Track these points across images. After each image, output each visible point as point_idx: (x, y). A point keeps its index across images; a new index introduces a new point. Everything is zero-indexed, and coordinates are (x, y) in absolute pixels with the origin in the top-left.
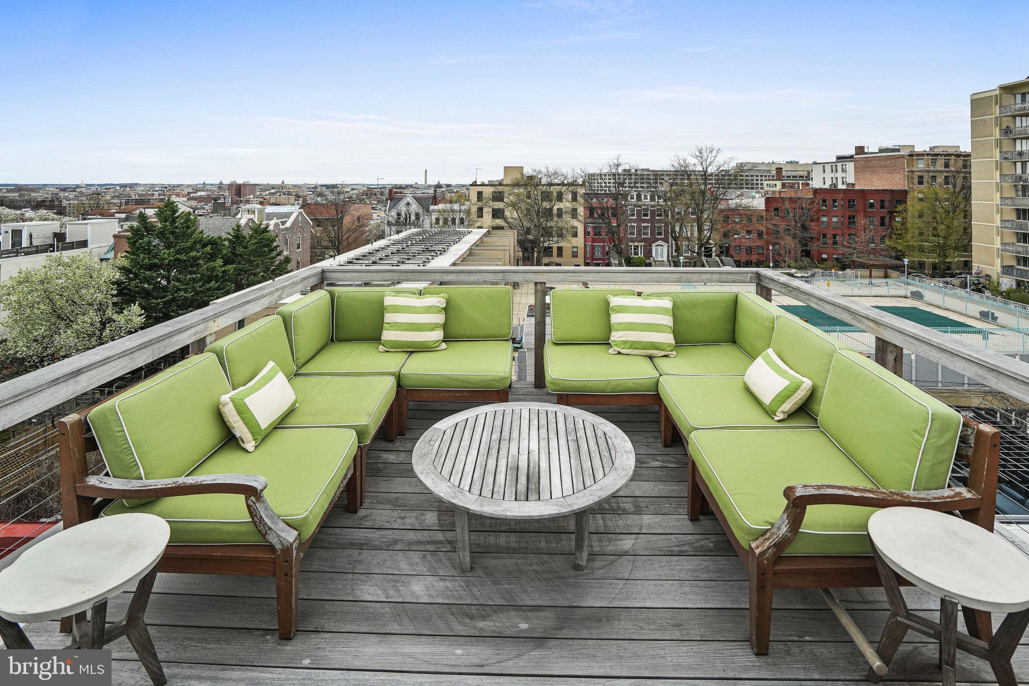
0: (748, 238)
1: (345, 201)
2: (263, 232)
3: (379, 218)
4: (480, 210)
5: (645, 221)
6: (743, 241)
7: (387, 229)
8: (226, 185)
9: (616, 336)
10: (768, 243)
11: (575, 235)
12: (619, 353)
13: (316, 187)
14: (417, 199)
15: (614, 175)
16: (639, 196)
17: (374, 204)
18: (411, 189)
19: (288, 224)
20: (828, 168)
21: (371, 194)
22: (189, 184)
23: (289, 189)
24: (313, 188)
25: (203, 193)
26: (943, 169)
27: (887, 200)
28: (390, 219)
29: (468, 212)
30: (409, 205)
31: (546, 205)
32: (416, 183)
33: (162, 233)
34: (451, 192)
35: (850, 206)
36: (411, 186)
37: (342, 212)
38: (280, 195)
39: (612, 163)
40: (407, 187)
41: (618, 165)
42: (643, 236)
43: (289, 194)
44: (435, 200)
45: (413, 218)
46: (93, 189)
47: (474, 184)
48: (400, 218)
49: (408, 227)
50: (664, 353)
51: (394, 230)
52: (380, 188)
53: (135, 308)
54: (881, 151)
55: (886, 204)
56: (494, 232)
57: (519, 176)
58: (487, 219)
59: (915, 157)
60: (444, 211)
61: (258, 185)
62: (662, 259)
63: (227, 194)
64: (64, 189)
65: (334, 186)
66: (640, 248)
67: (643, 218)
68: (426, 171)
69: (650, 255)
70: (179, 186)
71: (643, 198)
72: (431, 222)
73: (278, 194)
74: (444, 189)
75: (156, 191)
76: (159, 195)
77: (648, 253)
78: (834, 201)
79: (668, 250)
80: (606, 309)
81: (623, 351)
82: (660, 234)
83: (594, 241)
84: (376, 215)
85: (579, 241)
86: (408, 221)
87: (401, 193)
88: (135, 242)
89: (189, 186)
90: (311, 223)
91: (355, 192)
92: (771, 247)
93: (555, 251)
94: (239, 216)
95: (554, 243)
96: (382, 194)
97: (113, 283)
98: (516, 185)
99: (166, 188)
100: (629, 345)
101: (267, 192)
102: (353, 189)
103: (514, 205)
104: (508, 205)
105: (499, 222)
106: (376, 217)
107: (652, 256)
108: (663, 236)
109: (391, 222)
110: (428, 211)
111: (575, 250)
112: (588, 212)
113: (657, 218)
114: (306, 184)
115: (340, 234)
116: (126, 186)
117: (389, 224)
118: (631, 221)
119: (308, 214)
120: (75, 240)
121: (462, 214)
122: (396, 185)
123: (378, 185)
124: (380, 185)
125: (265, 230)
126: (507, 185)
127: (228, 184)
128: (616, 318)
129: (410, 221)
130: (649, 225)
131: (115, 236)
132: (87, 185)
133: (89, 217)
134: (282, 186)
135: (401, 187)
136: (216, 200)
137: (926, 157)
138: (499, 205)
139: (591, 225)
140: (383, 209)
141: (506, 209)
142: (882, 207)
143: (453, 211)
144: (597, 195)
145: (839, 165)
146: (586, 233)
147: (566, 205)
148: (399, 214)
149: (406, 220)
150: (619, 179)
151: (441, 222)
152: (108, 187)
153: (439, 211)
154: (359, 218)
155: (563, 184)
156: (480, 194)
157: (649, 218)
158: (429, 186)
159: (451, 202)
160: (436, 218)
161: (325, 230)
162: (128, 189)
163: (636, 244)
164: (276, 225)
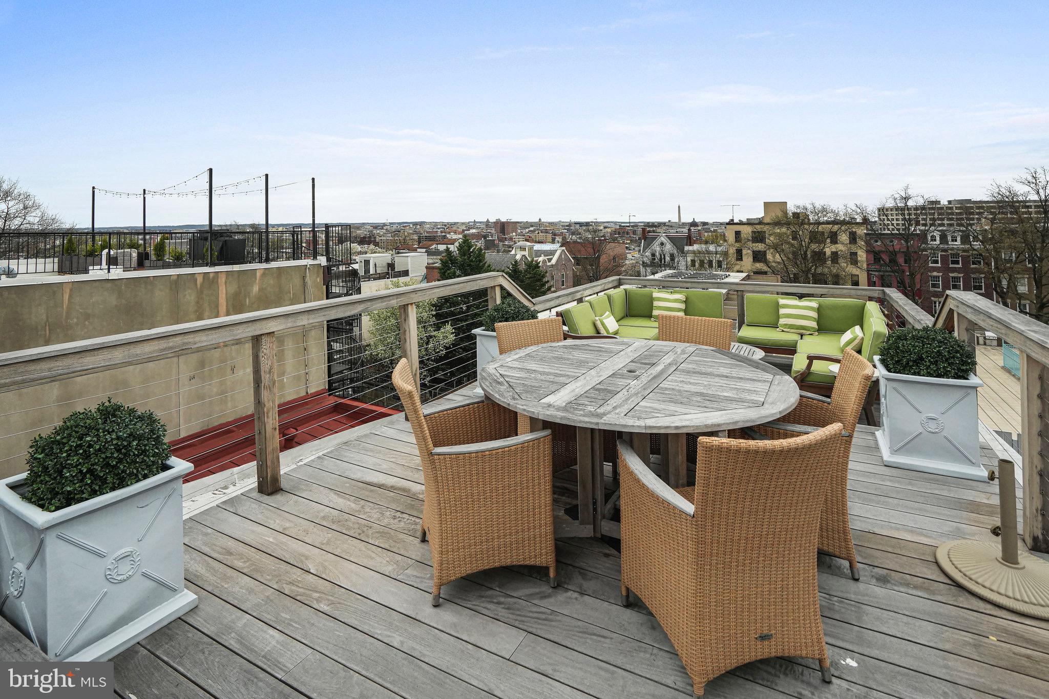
1: (601, 240)
2: (535, 268)
3: (633, 258)
4: (739, 252)
5: (954, 270)
7: (642, 269)
8: (492, 223)
9: (782, 321)
12: (783, 331)
13: (570, 225)
14: (671, 239)
15: (902, 209)
16: (943, 238)
17: (627, 243)
18: (665, 228)
19: (554, 262)
21: (624, 232)
22: (462, 222)
23: (547, 226)
24: (567, 226)
25: (474, 231)
28: (645, 259)
29: (725, 254)
30: (663, 245)
31: (815, 247)
32: (669, 221)
33: (462, 265)
34: (708, 231)
36: (664, 224)
37: (598, 251)
38: (538, 233)
39: (897, 196)
40: (660, 225)
41: (906, 199)
43: (546, 232)
44: (690, 240)
45: (668, 259)
46: (395, 227)
47: (731, 223)
48: (654, 259)
49: (663, 268)
50: (809, 332)
51: (649, 271)
52: (632, 226)
53: (448, 327)
56: (754, 277)
57: (780, 214)
58: (748, 261)
60: (699, 252)
61: (518, 222)
63: (493, 231)
64: (376, 226)
65: (587, 224)
67: (951, 266)
68: (679, 207)
70: (455, 223)
71: (949, 238)
72: (687, 264)
73: (537, 232)
74: (700, 228)
75: (439, 229)
76: (441, 232)
80: (777, 306)
81: (784, 330)
82: (978, 288)
84: (630, 255)
86: (663, 262)
87: (654, 231)
88: (445, 272)
89: (463, 223)
90: (573, 261)
91: (609, 230)
94: (513, 252)
96: (634, 233)
97: (433, 305)
98: (777, 223)
99: (445, 226)
100: (787, 327)
101: (527, 230)
102: (605, 227)
103: (776, 247)
104: (770, 247)
105: (760, 266)
106: (631, 257)
108: (983, 291)
109: (646, 263)
110: (682, 251)
112: (872, 257)
113: (973, 266)
114: (560, 221)
115: (598, 273)
116: (417, 224)
117: (645, 265)
118: (934, 269)
119: (570, 252)
120: (401, 270)
121: (718, 256)
122: (648, 223)
123: (630, 223)
124: (632, 223)
125: (537, 266)
126: (768, 224)
127: (494, 222)
128: (782, 311)
129: (665, 262)
130: (961, 275)
131: (427, 268)
132: (391, 223)
133: (401, 251)
134: (540, 223)
135: (653, 225)
136: (485, 237)
138: (760, 247)
139: (877, 273)
140: (637, 249)
141: (767, 252)
143: (709, 252)
144: (880, 236)
147: (842, 246)
148: (653, 255)
149: (661, 260)
150: (909, 214)
151: (697, 265)
152: (404, 225)
153: (694, 252)
154: (614, 258)
155: (834, 222)
156: (738, 233)
157: (960, 265)
158: (683, 224)
159: (706, 242)
160: (692, 260)
161: (585, 269)
162: (418, 227)
164: (544, 262)
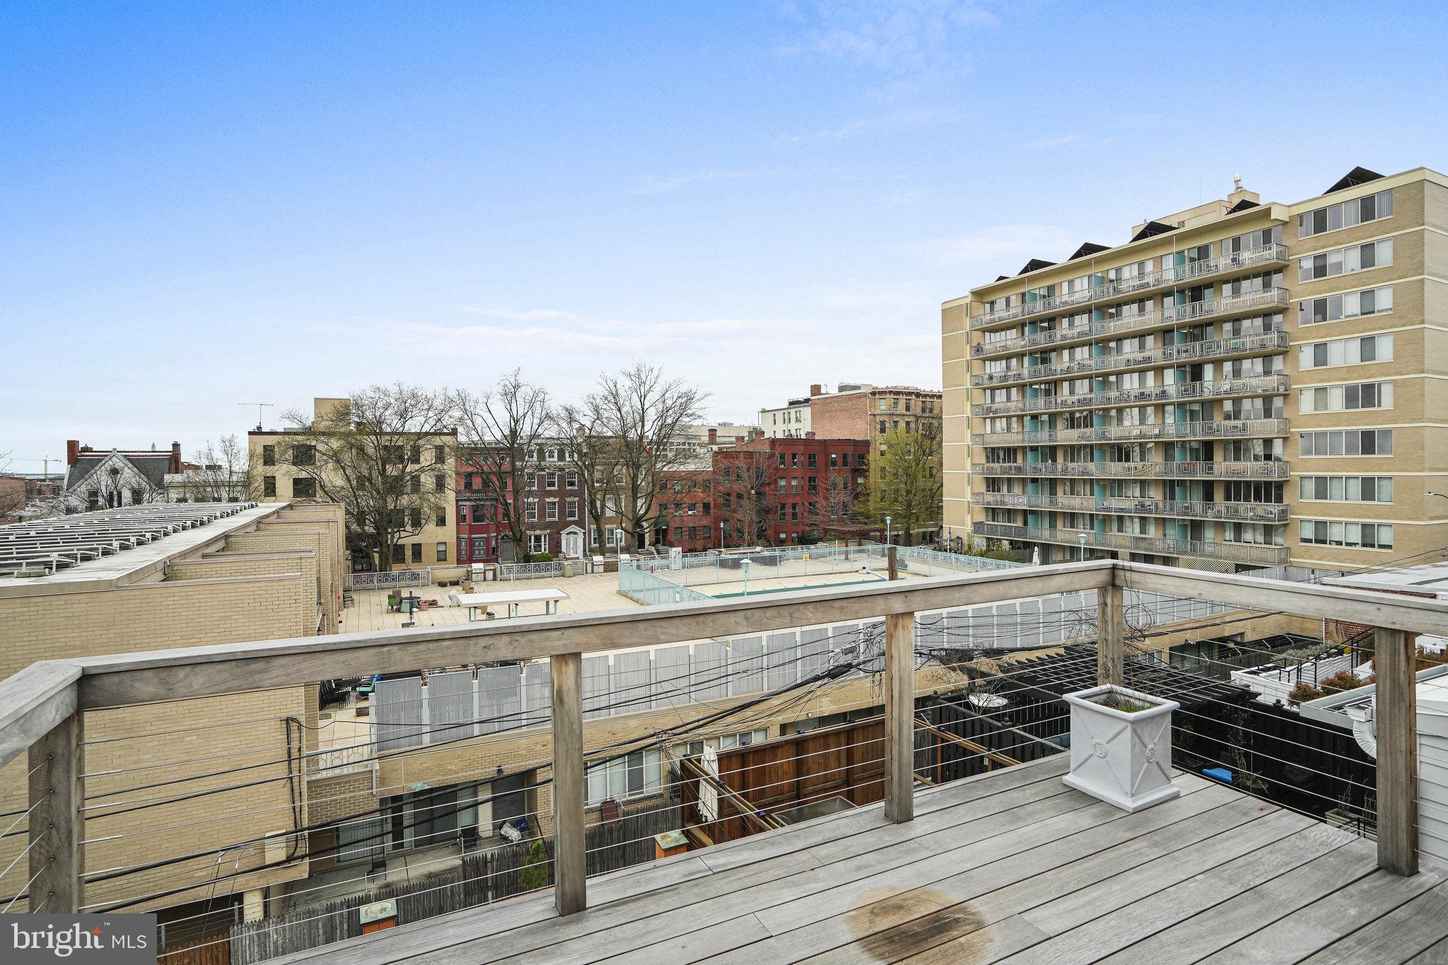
0: (691, 515)
4: (270, 482)
5: (550, 494)
6: (685, 519)
10: (717, 520)
11: (441, 521)
14: (136, 462)
16: (541, 453)
20: (779, 416)
26: (904, 412)
27: (850, 453)
28: (73, 504)
29: (244, 487)
30: (116, 474)
31: (391, 470)
35: (811, 464)
42: (548, 519)
44: (175, 465)
45: (127, 500)
48: (95, 503)
54: (841, 389)
55: (849, 459)
58: (284, 495)
59: (877, 396)
60: (196, 485)
62: (575, 556)
66: (543, 538)
67: (548, 488)
69: (558, 549)
71: (547, 453)
77: (556, 549)
78: (794, 456)
79: (584, 539)
82: (572, 515)
83: (473, 530)
85: (449, 533)
86: (115, 507)
92: (722, 525)
93: (408, 553)
95: (406, 538)
107: (561, 552)
108: (576, 518)
109: (76, 509)
110: (159, 482)
111: (442, 548)
112: (463, 482)
113: (567, 488)
117: (71, 513)
118: (530, 495)
121: (232, 489)
126: (320, 433)
129: (120, 506)
130: (557, 500)
137: (888, 396)
138: (305, 472)
139: (468, 503)
142: (845, 464)
143: (214, 484)
145: (793, 411)
146: (460, 518)
148: (94, 494)
149: (111, 504)
153: (183, 484)
156: (268, 450)
157: (556, 488)
163: (538, 532)
